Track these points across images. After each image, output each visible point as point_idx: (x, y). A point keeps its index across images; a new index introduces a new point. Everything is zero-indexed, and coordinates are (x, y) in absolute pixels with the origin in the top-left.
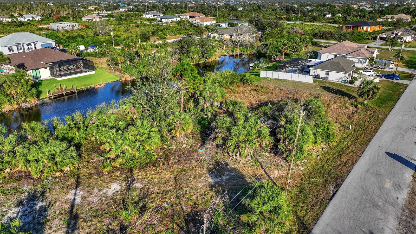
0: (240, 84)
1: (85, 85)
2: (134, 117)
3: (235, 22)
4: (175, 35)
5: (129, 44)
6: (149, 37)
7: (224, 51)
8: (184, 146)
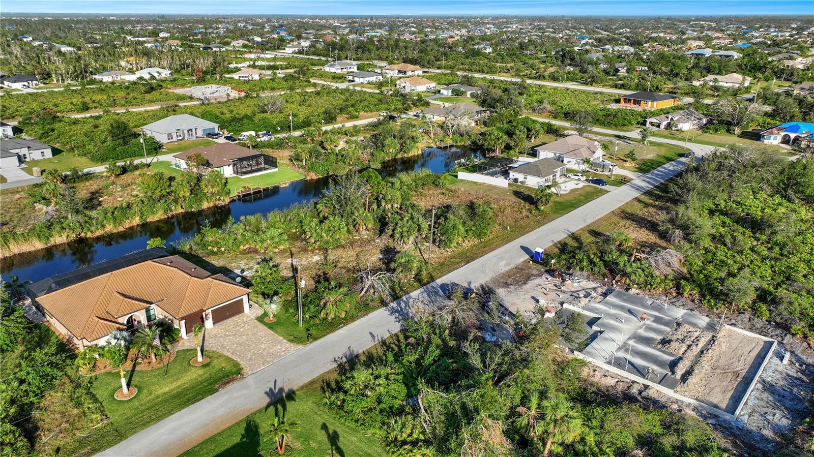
0: (432, 186)
1: (270, 184)
2: (326, 215)
3: (462, 89)
4: (371, 111)
5: (312, 133)
6: (336, 116)
7: (430, 141)
8: (366, 237)
